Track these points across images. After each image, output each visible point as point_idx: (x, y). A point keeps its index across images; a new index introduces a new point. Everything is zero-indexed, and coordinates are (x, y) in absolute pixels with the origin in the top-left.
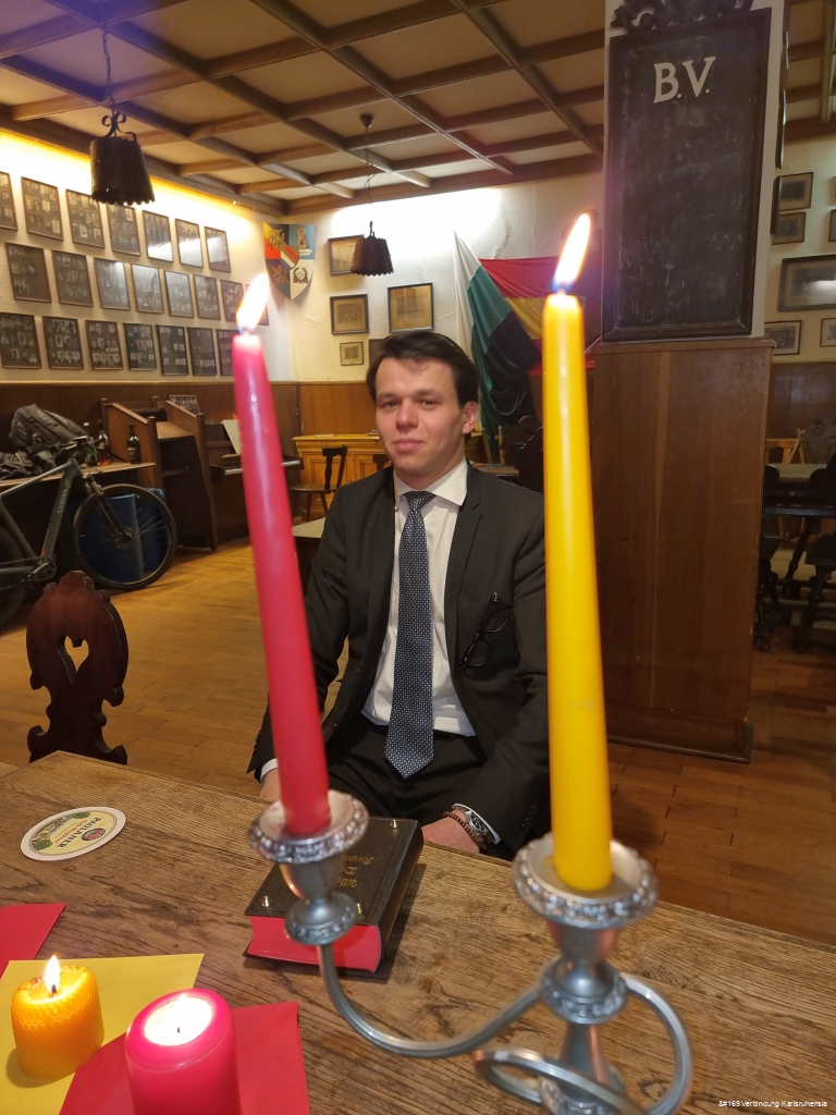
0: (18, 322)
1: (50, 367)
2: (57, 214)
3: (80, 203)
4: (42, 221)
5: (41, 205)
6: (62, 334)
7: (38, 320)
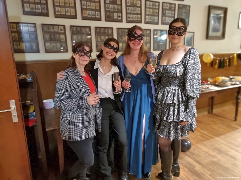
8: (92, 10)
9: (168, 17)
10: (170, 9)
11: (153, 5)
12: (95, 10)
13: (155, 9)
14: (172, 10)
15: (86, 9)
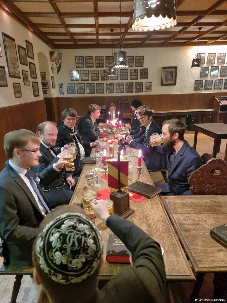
0: (200, 82)
1: (204, 90)
2: (214, 59)
3: (221, 55)
4: (211, 61)
5: (211, 58)
6: (209, 83)
7: (204, 81)
8: (95, 77)
9: (134, 76)
10: (135, 72)
11: (125, 71)
12: (96, 77)
13: (126, 73)
14: (136, 72)
15: (93, 77)
